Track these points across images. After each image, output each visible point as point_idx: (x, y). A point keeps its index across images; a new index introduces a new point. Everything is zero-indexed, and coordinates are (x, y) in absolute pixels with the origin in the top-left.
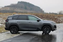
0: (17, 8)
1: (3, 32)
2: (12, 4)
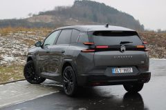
0: (71, 19)
1: (12, 79)
2: (59, 8)
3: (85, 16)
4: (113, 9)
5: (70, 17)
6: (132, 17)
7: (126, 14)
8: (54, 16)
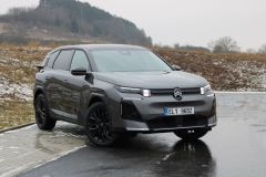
0: (35, 28)
2: (16, 10)
3: (58, 23)
4: (102, 11)
5: (35, 24)
6: (132, 25)
7: (123, 20)
8: (7, 25)
